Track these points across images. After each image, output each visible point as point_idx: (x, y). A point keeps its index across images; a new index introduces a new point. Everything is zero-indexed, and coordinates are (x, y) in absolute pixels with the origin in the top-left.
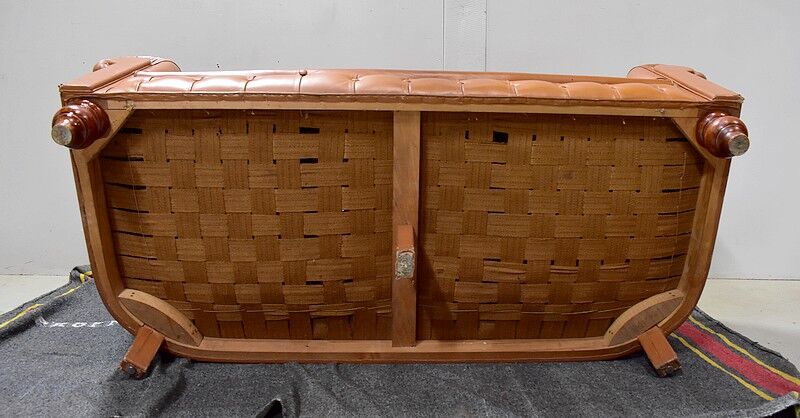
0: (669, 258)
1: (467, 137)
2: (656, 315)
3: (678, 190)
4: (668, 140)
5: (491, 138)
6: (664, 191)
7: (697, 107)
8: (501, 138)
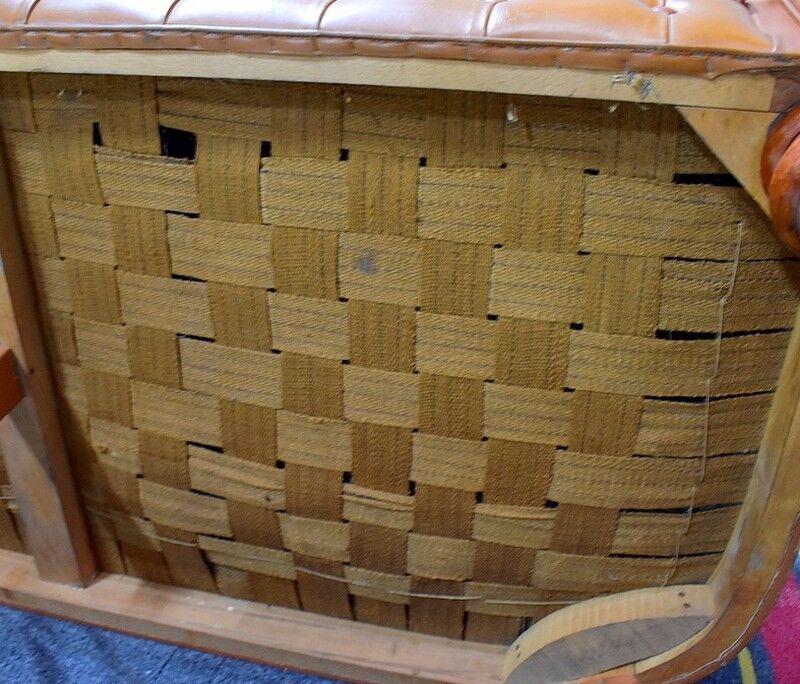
0: (680, 511)
1: (97, 140)
2: (630, 644)
3: (711, 336)
4: (680, 179)
5: (155, 145)
6: (662, 334)
7: (771, 71)
8: (178, 145)
